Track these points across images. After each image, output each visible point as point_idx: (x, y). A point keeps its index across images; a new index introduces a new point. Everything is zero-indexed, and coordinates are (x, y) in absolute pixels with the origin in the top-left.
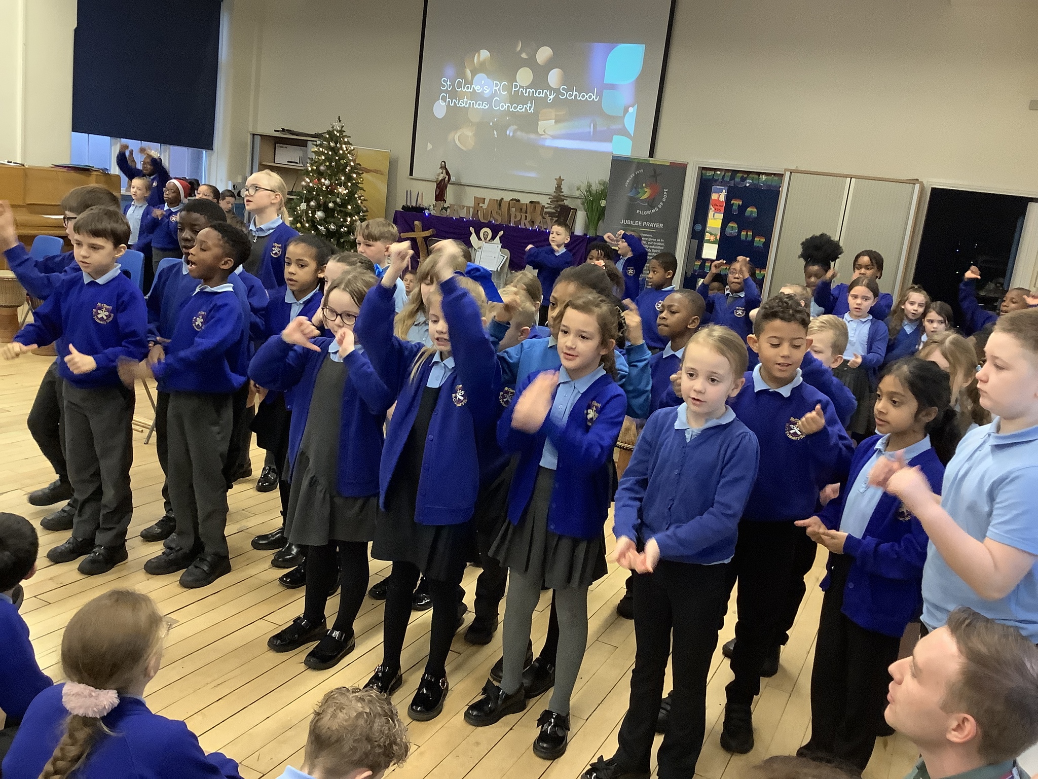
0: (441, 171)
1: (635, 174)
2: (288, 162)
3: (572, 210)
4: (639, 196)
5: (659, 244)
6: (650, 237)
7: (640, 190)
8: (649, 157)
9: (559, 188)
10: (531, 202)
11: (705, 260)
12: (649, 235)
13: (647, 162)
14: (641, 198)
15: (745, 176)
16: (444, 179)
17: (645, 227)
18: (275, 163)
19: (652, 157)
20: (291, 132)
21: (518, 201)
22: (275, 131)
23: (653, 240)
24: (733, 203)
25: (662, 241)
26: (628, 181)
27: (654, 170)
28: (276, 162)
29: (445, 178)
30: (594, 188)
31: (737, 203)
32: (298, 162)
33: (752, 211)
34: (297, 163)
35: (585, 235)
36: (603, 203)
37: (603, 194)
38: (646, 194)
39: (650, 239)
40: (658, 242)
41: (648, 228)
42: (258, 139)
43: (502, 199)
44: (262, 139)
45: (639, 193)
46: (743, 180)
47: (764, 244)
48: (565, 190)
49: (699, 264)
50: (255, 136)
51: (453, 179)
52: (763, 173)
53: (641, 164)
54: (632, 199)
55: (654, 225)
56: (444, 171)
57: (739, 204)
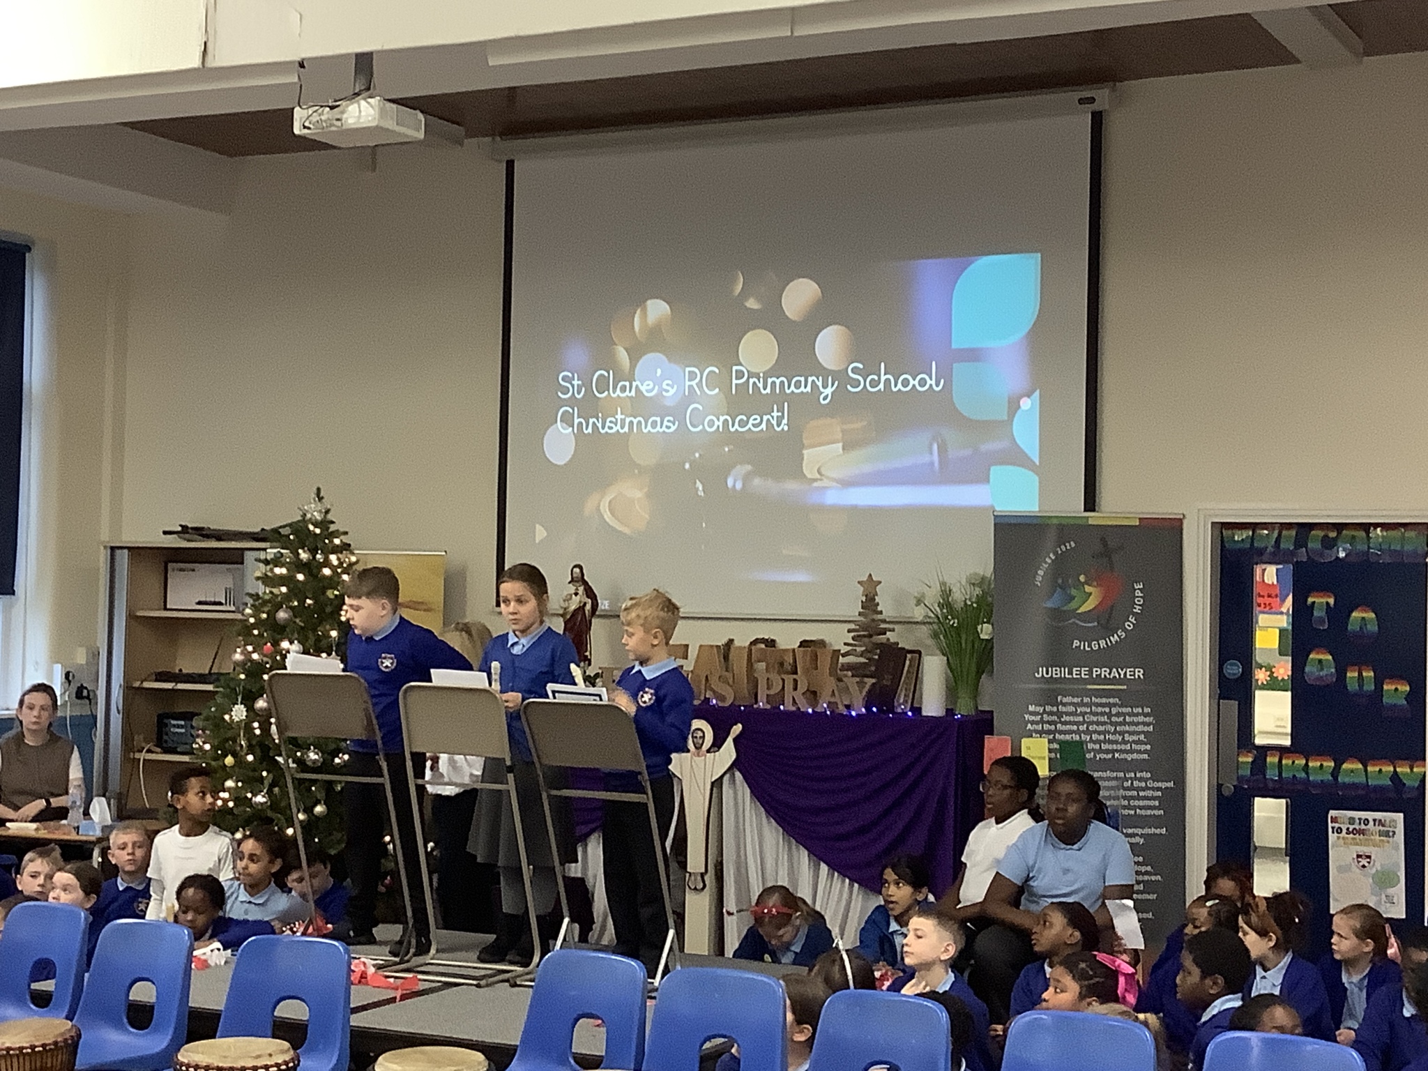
0: (572, 589)
1: (1056, 553)
2: (200, 603)
3: (909, 656)
4: (1073, 605)
5: (1141, 719)
6: (1115, 705)
7: (1074, 592)
8: (1085, 510)
9: (870, 603)
10: (804, 644)
11: (1265, 749)
12: (1111, 700)
13: (1080, 522)
14: (1079, 611)
15: (1333, 534)
16: (582, 608)
17: (1100, 680)
18: (166, 609)
19: (1094, 510)
20: (201, 532)
21: (771, 643)
22: (165, 533)
23: (1124, 710)
24: (1314, 603)
25: (1147, 710)
26: (1040, 572)
27: (1104, 541)
28: (168, 607)
29: (585, 604)
30: (959, 596)
31: (1321, 601)
32: (224, 602)
33: (1362, 617)
34: (220, 604)
35: (950, 712)
36: (985, 631)
37: (982, 608)
38: (1091, 600)
39: (1114, 711)
40: (1137, 715)
41: (1106, 681)
42: (123, 558)
43: (731, 641)
44: (131, 558)
45: (1073, 598)
46: (1329, 544)
47: (1409, 697)
48: (887, 607)
49: (1250, 760)
50: (118, 552)
51: (604, 605)
52: (1376, 525)
53: (1066, 529)
54: (1057, 614)
55: (1122, 673)
56: (581, 589)
57: (1327, 603)
